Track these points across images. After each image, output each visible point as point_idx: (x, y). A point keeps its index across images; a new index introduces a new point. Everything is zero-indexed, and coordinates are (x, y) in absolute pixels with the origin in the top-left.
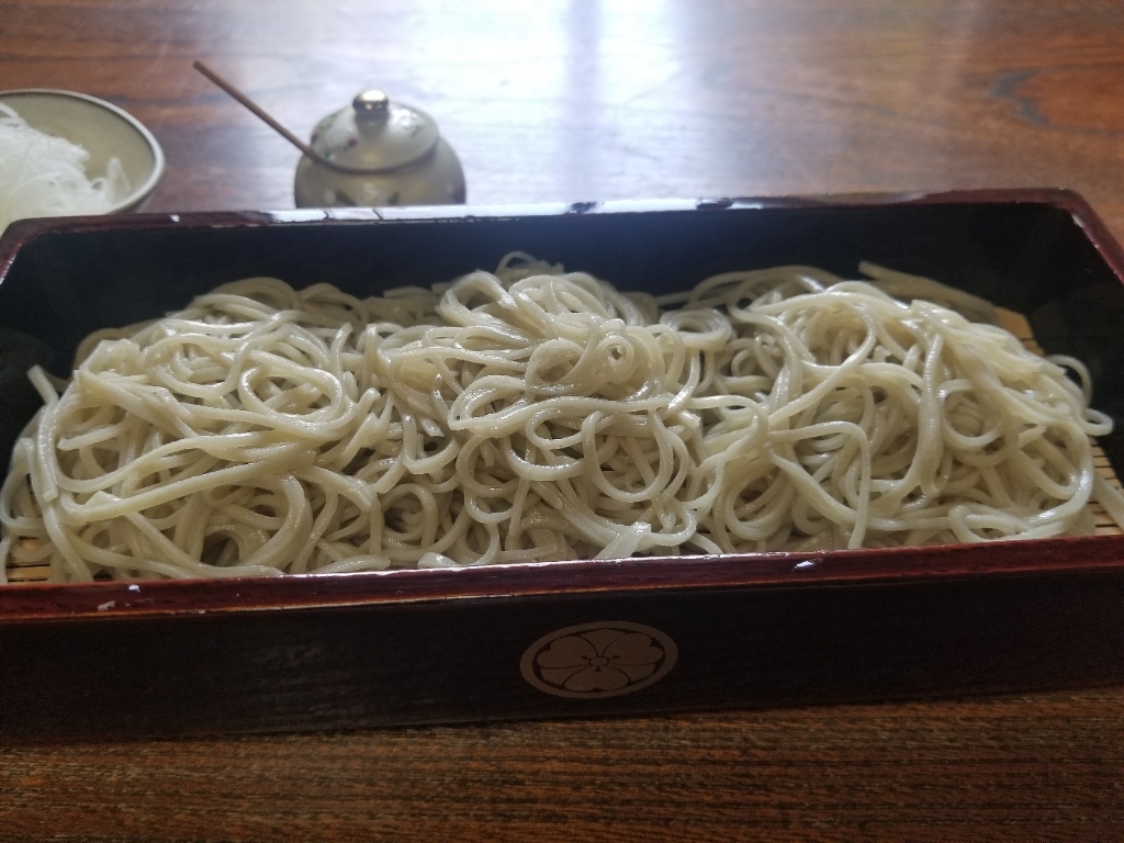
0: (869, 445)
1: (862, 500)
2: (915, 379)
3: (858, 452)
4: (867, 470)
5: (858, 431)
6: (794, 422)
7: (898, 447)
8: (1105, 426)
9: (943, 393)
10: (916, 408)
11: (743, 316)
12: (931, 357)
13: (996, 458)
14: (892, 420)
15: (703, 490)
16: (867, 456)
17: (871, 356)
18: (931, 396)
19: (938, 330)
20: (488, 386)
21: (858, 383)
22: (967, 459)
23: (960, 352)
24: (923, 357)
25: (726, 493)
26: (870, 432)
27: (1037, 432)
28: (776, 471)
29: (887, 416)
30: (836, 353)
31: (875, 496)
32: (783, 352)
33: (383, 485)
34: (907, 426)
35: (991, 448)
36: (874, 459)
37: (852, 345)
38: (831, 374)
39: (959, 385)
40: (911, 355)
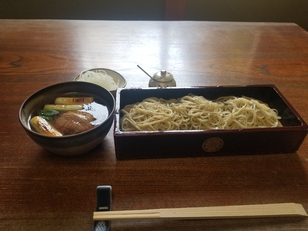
0: (247, 118)
1: (246, 125)
2: (252, 109)
3: (245, 119)
4: (247, 122)
5: (245, 116)
6: (236, 115)
7: (251, 118)
8: (280, 118)
9: (256, 111)
10: (253, 113)
11: (226, 102)
12: (254, 106)
13: (264, 120)
14: (249, 115)
15: (224, 124)
16: (246, 119)
17: (246, 107)
18: (255, 111)
19: (255, 103)
20: (193, 110)
21: (244, 110)
22: (260, 120)
23: (258, 106)
24: (253, 107)
25: (227, 125)
26: (247, 116)
27: (270, 117)
28: (234, 122)
29: (249, 114)
30: (240, 107)
31: (248, 124)
32: (233, 107)
33: (180, 123)
34: (251, 116)
35: (264, 119)
36: (247, 120)
37: (243, 106)
38: (240, 109)
39: (258, 110)
40: (251, 106)
